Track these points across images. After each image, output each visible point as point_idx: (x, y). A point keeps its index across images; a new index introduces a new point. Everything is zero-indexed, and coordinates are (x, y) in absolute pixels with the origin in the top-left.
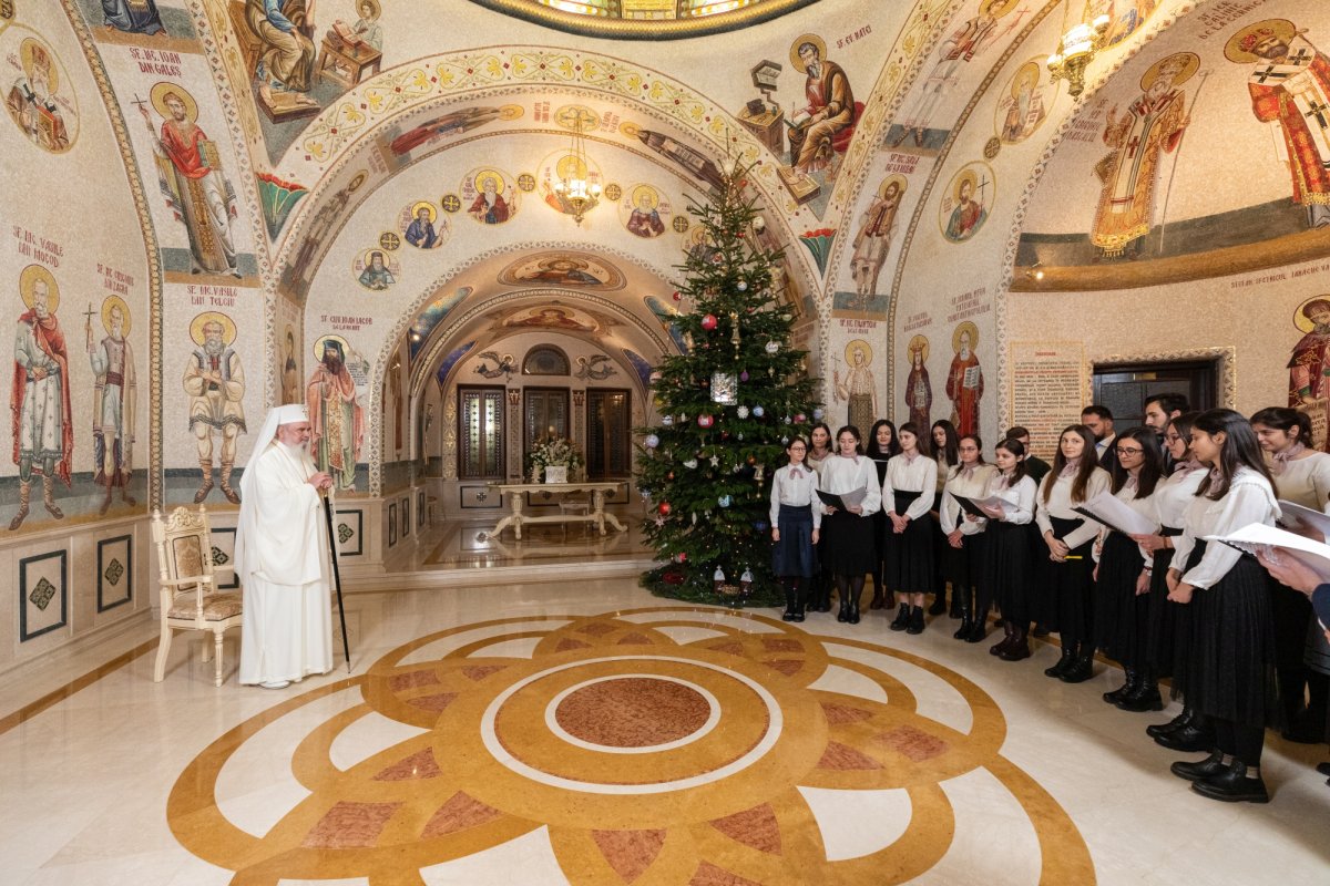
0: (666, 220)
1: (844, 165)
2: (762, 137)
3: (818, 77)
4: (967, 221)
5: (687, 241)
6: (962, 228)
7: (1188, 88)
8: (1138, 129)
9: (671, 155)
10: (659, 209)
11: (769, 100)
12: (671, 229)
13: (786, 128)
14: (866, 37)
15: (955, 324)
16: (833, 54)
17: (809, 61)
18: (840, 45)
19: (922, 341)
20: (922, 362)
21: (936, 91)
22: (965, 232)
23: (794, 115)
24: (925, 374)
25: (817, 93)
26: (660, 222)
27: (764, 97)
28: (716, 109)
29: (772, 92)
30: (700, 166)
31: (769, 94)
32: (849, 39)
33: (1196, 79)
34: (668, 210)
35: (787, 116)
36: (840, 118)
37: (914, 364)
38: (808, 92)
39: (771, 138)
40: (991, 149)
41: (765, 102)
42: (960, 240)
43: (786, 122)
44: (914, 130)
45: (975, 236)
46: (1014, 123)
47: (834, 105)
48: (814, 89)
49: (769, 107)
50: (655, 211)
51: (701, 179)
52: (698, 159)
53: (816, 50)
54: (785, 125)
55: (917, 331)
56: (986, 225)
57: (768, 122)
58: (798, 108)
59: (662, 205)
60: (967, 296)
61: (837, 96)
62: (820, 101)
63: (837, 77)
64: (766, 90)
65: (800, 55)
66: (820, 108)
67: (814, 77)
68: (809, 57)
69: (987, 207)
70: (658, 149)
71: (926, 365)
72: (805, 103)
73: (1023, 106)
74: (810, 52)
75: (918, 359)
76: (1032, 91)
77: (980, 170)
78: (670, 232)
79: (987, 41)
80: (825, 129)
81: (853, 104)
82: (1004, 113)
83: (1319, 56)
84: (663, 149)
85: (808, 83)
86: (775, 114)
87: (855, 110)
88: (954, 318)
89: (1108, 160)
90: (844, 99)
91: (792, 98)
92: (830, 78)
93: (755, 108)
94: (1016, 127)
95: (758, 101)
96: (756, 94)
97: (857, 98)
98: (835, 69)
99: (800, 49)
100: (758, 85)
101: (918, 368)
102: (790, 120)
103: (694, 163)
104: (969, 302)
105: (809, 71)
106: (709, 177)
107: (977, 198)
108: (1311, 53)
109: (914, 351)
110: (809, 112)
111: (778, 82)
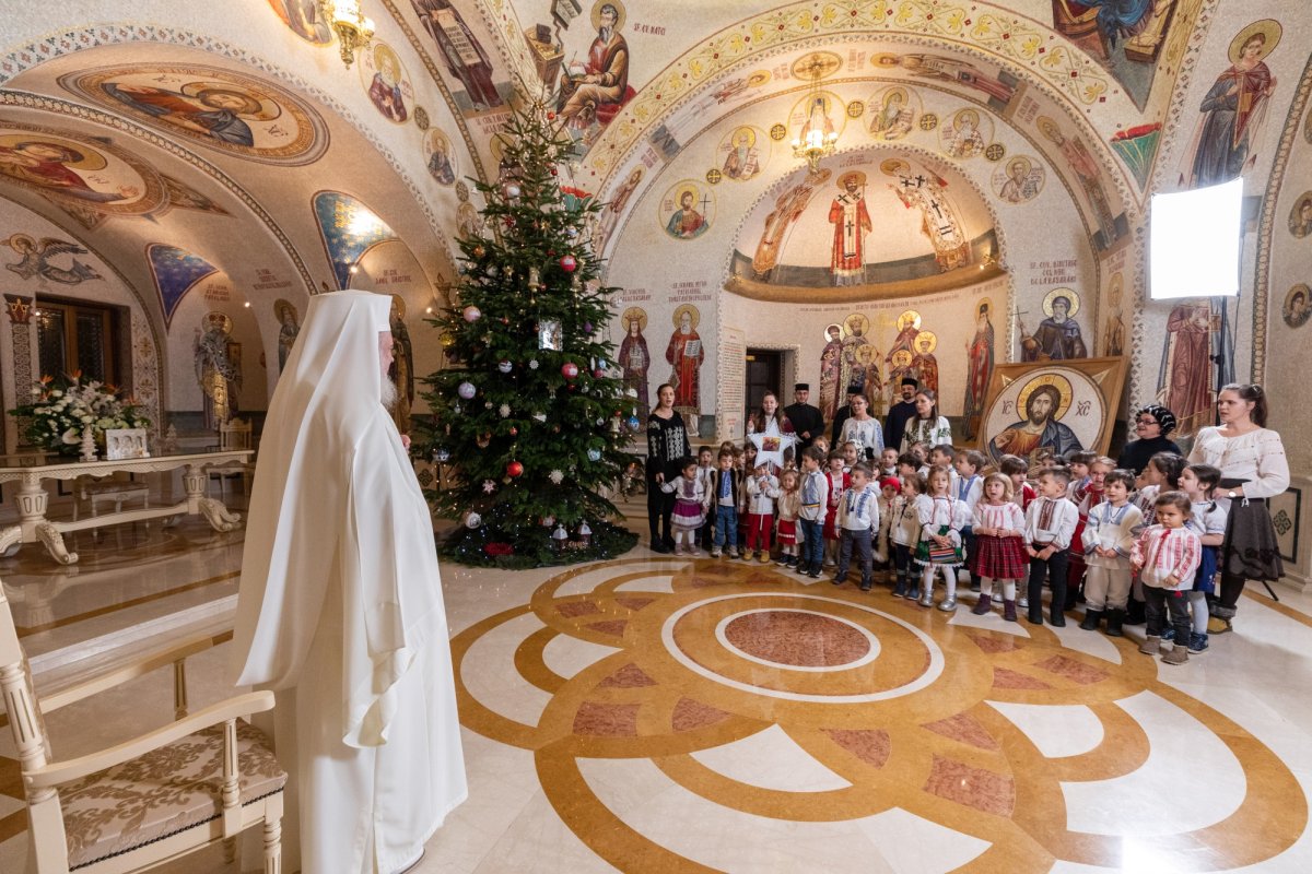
0: (409, 107)
1: (605, 135)
2: (539, 66)
3: (606, 43)
4: (688, 225)
5: (428, 143)
6: (684, 229)
7: (816, 189)
8: (787, 203)
9: (437, 29)
10: (401, 86)
11: (557, 35)
12: (413, 119)
13: (561, 72)
14: (658, 36)
15: (675, 305)
16: (627, 31)
17: (606, 23)
18: (637, 27)
19: (639, 313)
20: (639, 331)
21: (695, 114)
22: (687, 233)
23: (573, 64)
24: (642, 341)
25: (599, 56)
26: (402, 106)
27: (554, 29)
28: (510, 10)
29: (562, 29)
30: (469, 62)
31: (558, 31)
32: (645, 28)
33: (822, 185)
34: (410, 93)
35: (566, 61)
36: (612, 91)
37: (630, 331)
38: (592, 51)
39: (548, 71)
40: (713, 177)
41: (552, 34)
42: (684, 238)
43: (564, 66)
44: (669, 135)
45: (697, 239)
46: (734, 166)
47: (609, 76)
48: (599, 50)
49: (554, 41)
50: (397, 88)
51: (455, 74)
52: (474, 53)
53: (616, 18)
54: (561, 68)
55: (633, 304)
56: (708, 233)
57: (547, 55)
58: (578, 59)
59: (404, 83)
60: (690, 284)
61: (614, 70)
62: (600, 65)
63: (620, 53)
64: (558, 23)
65: (601, 12)
66: (596, 71)
67: (602, 39)
68: (608, 19)
69: (709, 219)
70: (422, 11)
71: (643, 333)
72: (586, 59)
73: (742, 156)
74: (610, 16)
75: (634, 327)
76: (749, 149)
77: (702, 188)
78: (411, 124)
79: (734, 97)
80: (594, 93)
81: (625, 85)
82: (726, 155)
83: (863, 200)
84: (430, 15)
85: (596, 43)
86: (556, 52)
87: (627, 94)
88: (675, 299)
89: (772, 215)
90: (619, 79)
91: (576, 46)
92: (615, 50)
93: (543, 34)
94: (736, 170)
95: (547, 29)
96: (549, 21)
97: (631, 82)
98: (622, 46)
99: (604, 7)
100: (554, 13)
101: (634, 335)
102: (567, 66)
103: (462, 55)
104: (691, 289)
105: (601, 32)
106: (470, 78)
107: (700, 210)
108: (861, 196)
109: (630, 320)
110: (586, 69)
111: (572, 23)
